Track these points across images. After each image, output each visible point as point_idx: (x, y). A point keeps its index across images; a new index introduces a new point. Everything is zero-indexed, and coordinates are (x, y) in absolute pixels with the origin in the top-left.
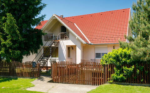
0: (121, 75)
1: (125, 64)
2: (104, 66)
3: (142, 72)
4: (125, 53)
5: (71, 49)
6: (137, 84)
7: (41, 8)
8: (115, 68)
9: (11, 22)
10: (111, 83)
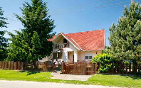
0: (105, 69)
1: (106, 62)
2: (94, 64)
3: (116, 67)
4: (107, 56)
5: (70, 53)
6: (113, 74)
7: (53, 28)
8: (100, 65)
9: (36, 37)
10: (98, 74)
